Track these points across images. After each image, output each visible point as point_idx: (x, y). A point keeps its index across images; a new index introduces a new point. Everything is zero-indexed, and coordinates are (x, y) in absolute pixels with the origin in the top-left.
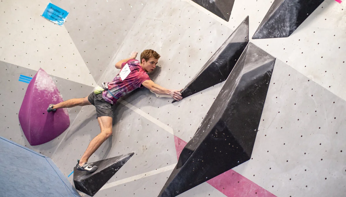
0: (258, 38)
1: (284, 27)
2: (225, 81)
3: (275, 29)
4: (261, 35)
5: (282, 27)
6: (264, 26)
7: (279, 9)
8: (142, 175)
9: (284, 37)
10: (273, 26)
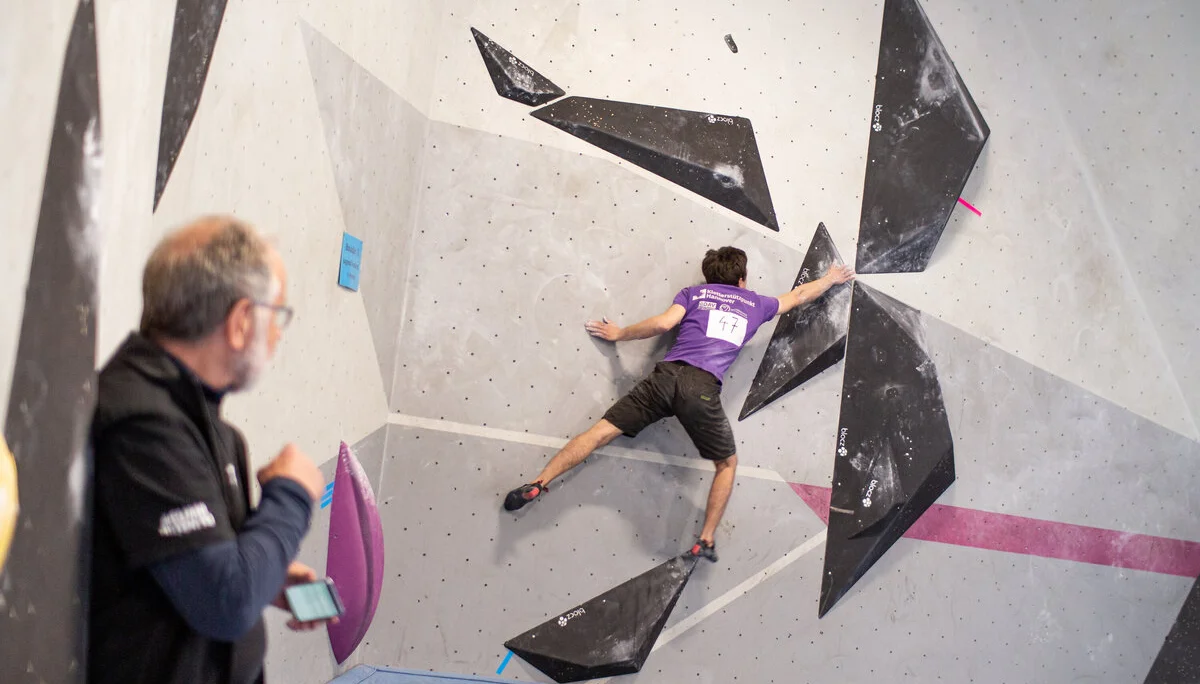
0: (870, 272)
1: (923, 258)
2: (844, 360)
3: (906, 260)
4: (877, 269)
5: (919, 257)
6: (887, 256)
7: (925, 232)
8: (760, 576)
9: (917, 271)
10: (905, 256)
